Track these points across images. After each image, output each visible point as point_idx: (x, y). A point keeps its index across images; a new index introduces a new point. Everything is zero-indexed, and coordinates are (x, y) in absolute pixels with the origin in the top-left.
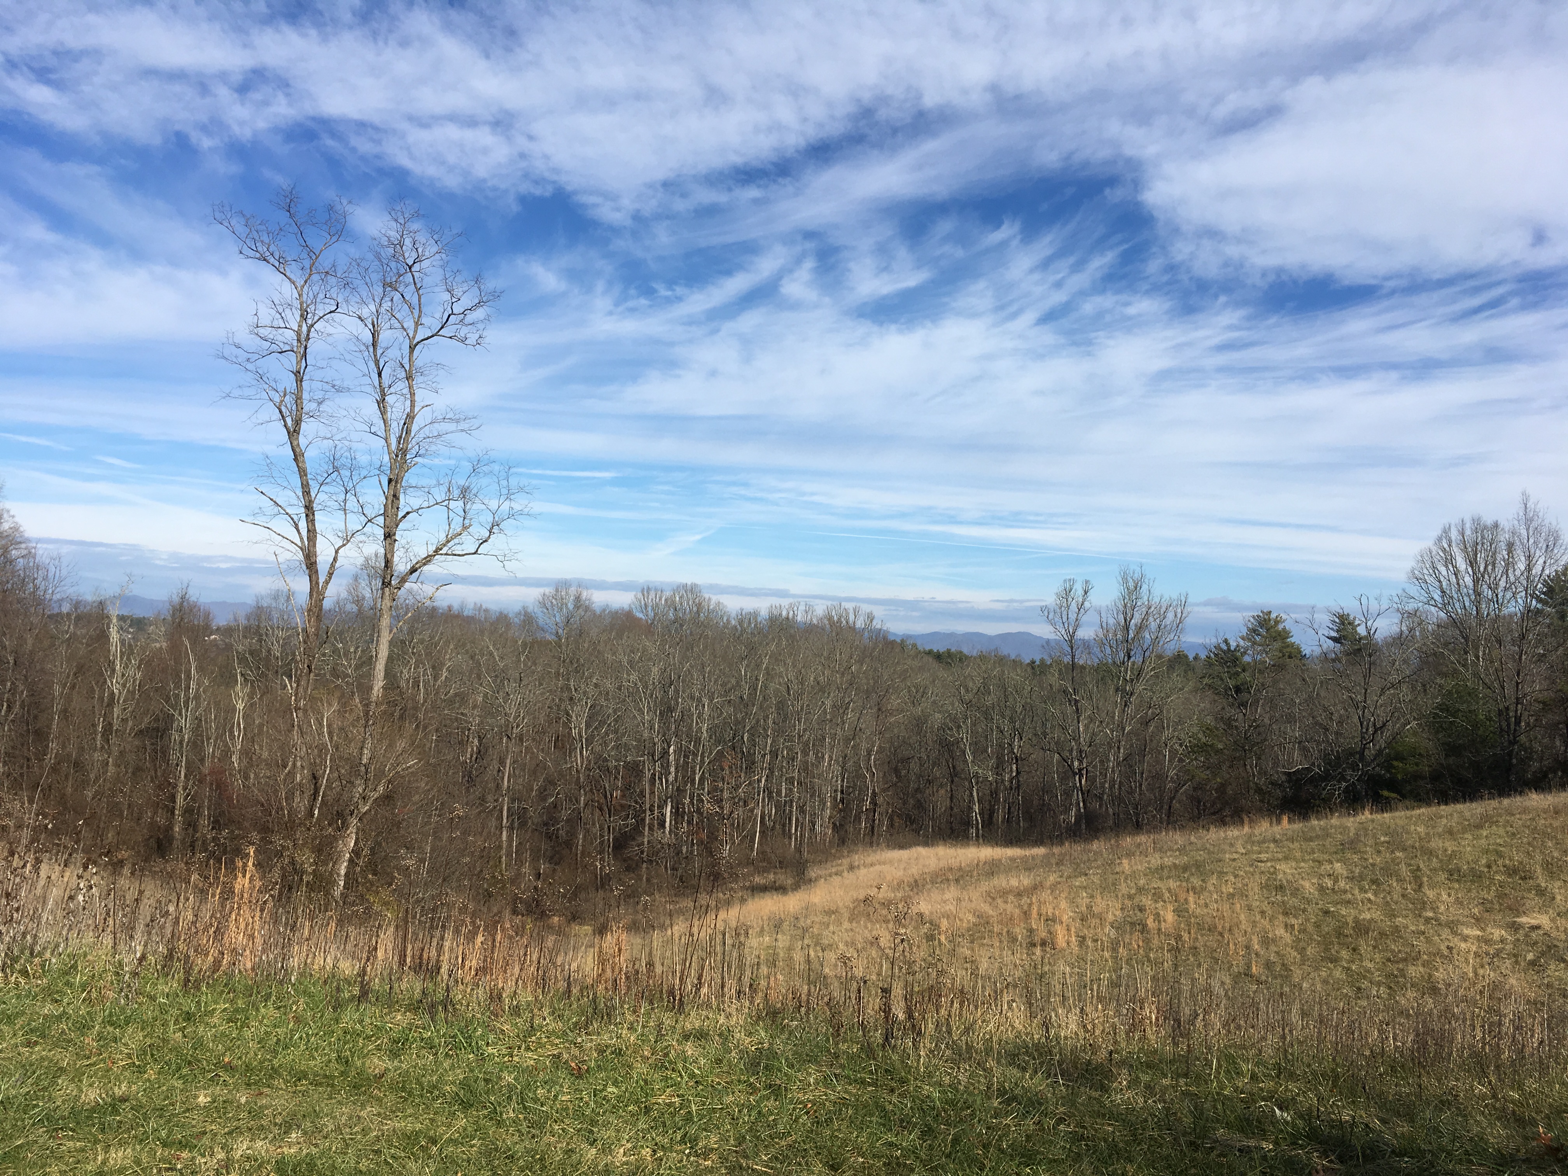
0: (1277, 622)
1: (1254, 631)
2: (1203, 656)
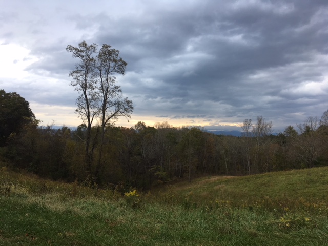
0: (292, 128)
1: (287, 130)
2: (276, 135)
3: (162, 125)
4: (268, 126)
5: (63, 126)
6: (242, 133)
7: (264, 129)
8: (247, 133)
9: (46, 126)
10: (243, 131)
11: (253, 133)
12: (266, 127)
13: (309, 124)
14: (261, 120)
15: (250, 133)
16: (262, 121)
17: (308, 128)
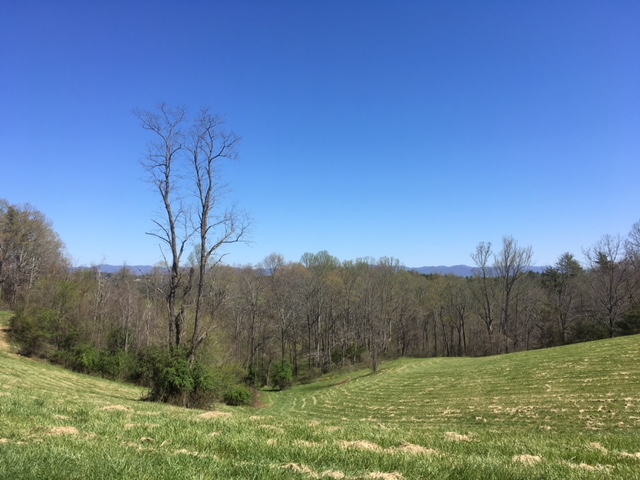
0: (571, 257)
1: (562, 260)
2: (541, 272)
3: (316, 259)
4: (524, 255)
5: (122, 264)
6: (473, 270)
7: (518, 260)
8: (483, 268)
9: (89, 266)
10: (475, 266)
11: (496, 268)
12: (521, 256)
13: (605, 250)
14: (510, 243)
15: (490, 269)
16: (513, 245)
17: (602, 258)
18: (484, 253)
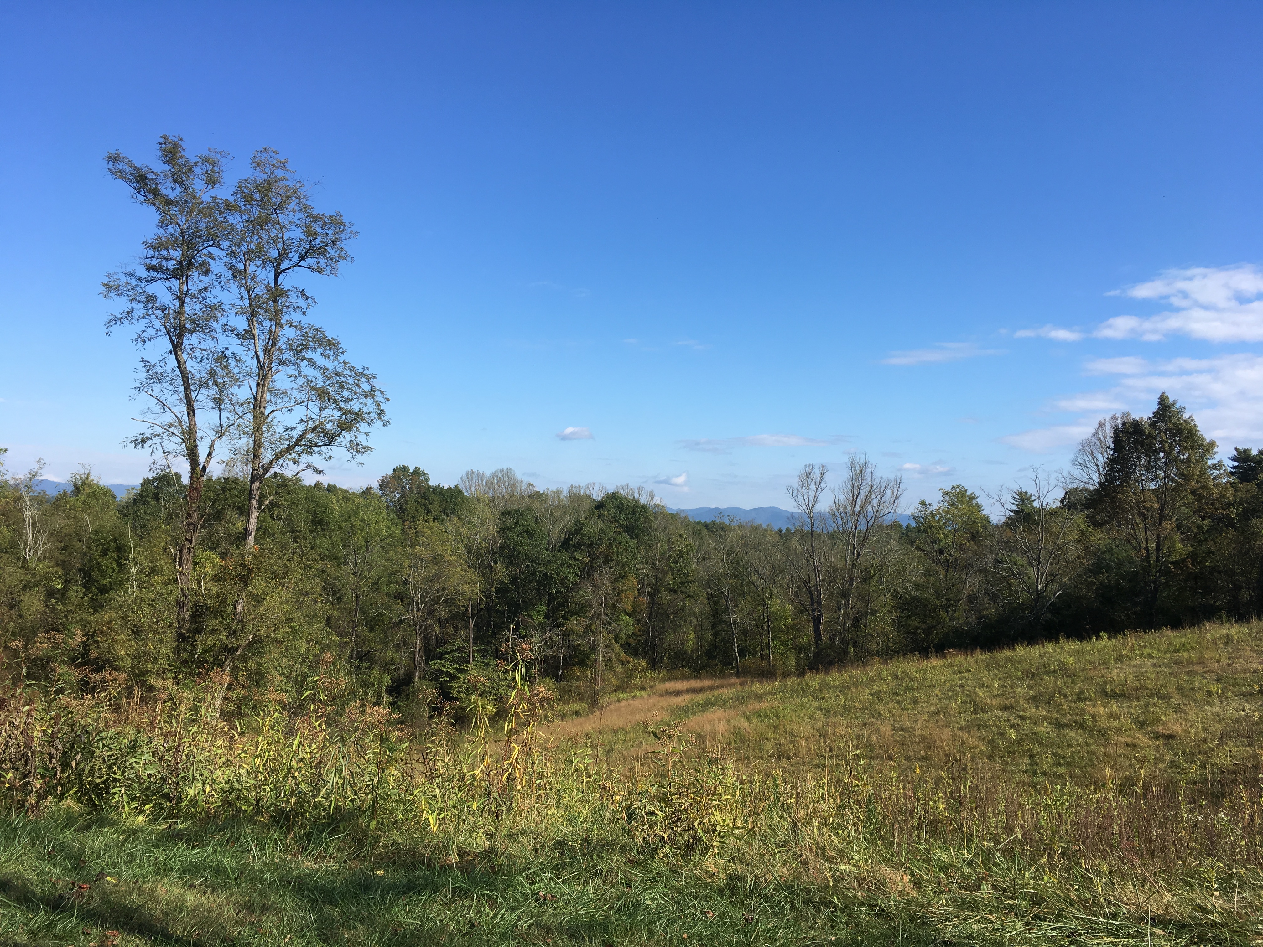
3: (490, 484)
4: (889, 493)
7: (875, 502)
8: (810, 515)
10: (796, 510)
11: (834, 515)
12: (882, 493)
13: (1031, 490)
14: (862, 470)
15: (821, 515)
16: (868, 473)
17: (1025, 502)
18: (813, 487)
